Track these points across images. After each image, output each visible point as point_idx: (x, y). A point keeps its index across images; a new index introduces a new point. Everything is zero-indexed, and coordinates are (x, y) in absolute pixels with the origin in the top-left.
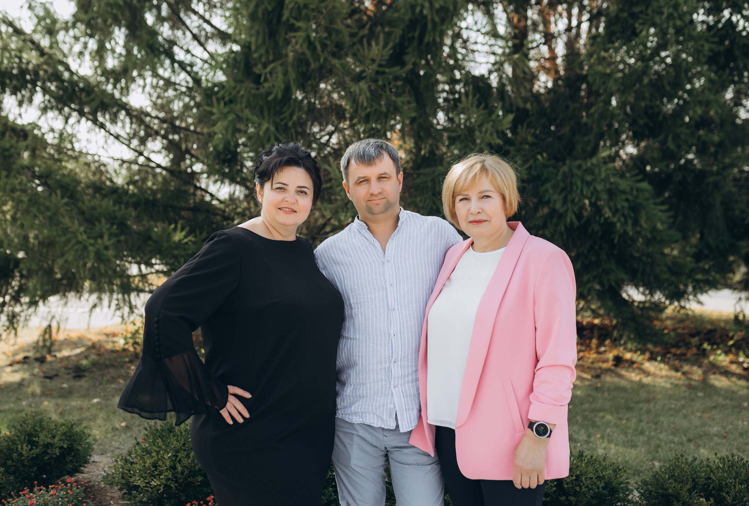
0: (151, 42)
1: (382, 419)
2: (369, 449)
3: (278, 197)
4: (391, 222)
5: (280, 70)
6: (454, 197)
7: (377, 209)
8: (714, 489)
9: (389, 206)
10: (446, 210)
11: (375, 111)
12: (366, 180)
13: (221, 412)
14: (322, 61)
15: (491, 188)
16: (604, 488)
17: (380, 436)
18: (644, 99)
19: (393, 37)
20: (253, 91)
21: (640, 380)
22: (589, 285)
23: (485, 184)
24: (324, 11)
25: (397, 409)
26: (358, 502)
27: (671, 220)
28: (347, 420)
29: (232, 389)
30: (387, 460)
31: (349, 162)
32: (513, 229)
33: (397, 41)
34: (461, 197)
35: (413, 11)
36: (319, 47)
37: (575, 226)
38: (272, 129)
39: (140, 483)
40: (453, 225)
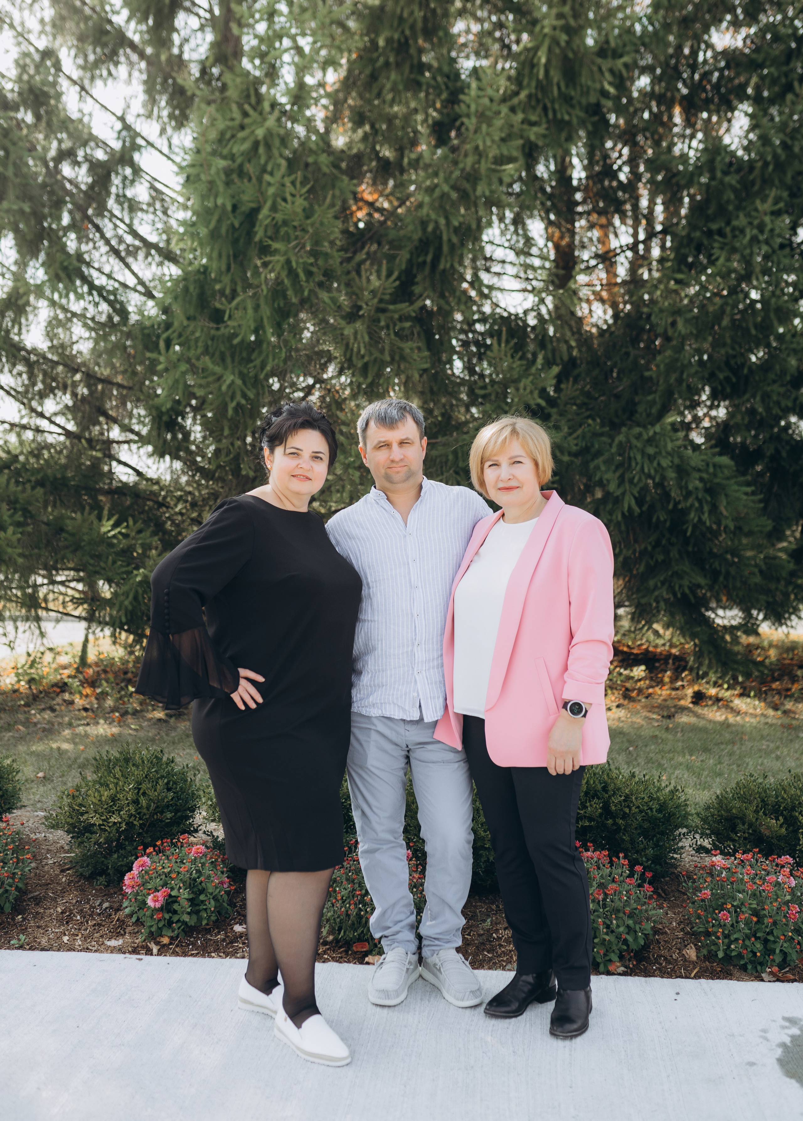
0: (66, 264)
1: (404, 710)
2: (389, 747)
3: (291, 463)
4: (413, 492)
5: (250, 305)
6: (482, 463)
7: (397, 478)
8: (785, 809)
9: (410, 475)
10: (474, 479)
11: (375, 360)
12: (388, 445)
13: (232, 695)
14: (306, 293)
15: (523, 453)
16: (659, 811)
17: (401, 729)
18: (724, 345)
19: (397, 261)
20: (213, 332)
21: (727, 719)
22: (656, 593)
23: (516, 449)
24: (311, 230)
25: (421, 697)
26: (374, 809)
27: (762, 505)
28: (364, 713)
29: (244, 672)
30: (408, 762)
31: (367, 424)
32: (547, 498)
33: (403, 267)
34: (490, 463)
35: (424, 230)
36: (302, 276)
37: (636, 514)
38: (239, 382)
39: (95, 820)
40: (481, 495)
